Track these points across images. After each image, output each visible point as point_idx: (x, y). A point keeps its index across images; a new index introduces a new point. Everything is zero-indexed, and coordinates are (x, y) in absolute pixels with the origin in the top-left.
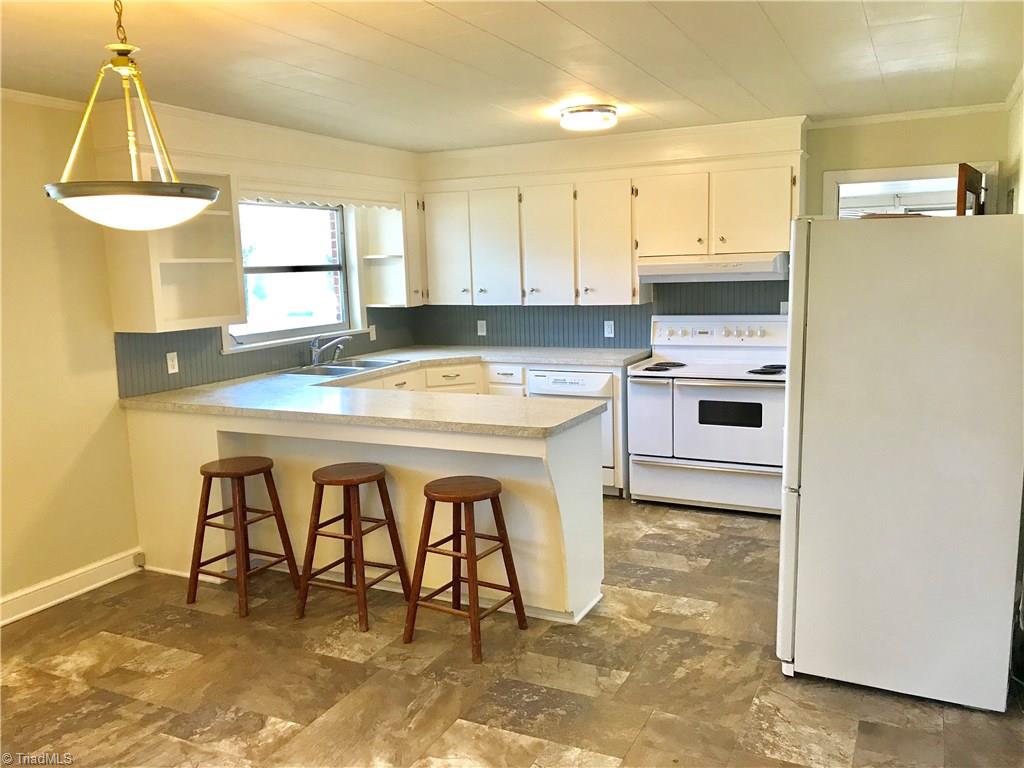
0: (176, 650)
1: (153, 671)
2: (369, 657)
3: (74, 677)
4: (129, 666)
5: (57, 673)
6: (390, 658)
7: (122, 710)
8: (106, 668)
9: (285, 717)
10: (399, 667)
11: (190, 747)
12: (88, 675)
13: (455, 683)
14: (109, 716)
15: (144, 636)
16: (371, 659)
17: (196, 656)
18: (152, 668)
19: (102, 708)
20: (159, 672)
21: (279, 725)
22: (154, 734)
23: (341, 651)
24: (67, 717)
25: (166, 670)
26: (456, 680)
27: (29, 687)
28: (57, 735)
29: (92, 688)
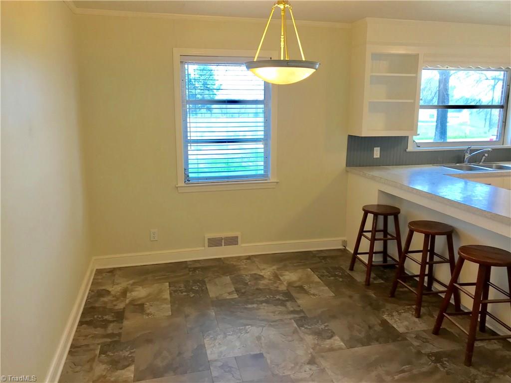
0: (327, 288)
1: (312, 293)
2: (407, 331)
3: (285, 283)
4: (306, 287)
5: (281, 278)
6: (417, 337)
7: (288, 304)
8: (297, 284)
9: (342, 340)
10: (418, 344)
11: (297, 331)
12: (290, 284)
13: (442, 369)
14: (283, 303)
15: (321, 277)
16: (407, 333)
17: (332, 294)
18: (312, 291)
19: (284, 299)
20: (314, 295)
21: (337, 342)
22: (290, 319)
23: (396, 321)
24: (270, 297)
25: (316, 295)
26: (444, 368)
27: (270, 280)
28: (262, 302)
29: (287, 290)
